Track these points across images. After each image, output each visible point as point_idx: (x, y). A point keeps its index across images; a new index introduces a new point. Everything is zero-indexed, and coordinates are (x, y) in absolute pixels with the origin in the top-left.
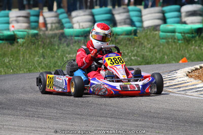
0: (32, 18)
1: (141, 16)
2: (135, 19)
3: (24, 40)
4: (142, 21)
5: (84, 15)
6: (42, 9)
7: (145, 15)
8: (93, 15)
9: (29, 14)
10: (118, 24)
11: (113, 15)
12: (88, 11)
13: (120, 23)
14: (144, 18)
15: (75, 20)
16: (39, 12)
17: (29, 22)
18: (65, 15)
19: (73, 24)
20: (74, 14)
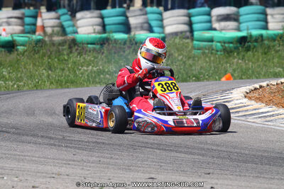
0: (28, 20)
1: (162, 20)
2: (153, 23)
3: (25, 48)
4: (162, 27)
5: (91, 17)
6: (39, 9)
7: (167, 18)
8: (102, 17)
9: (23, 14)
10: (132, 30)
11: (127, 17)
12: (97, 13)
13: (136, 28)
14: (165, 22)
15: (79, 23)
16: (37, 13)
17: (23, 24)
18: (68, 17)
19: (78, 28)
20: (79, 15)
